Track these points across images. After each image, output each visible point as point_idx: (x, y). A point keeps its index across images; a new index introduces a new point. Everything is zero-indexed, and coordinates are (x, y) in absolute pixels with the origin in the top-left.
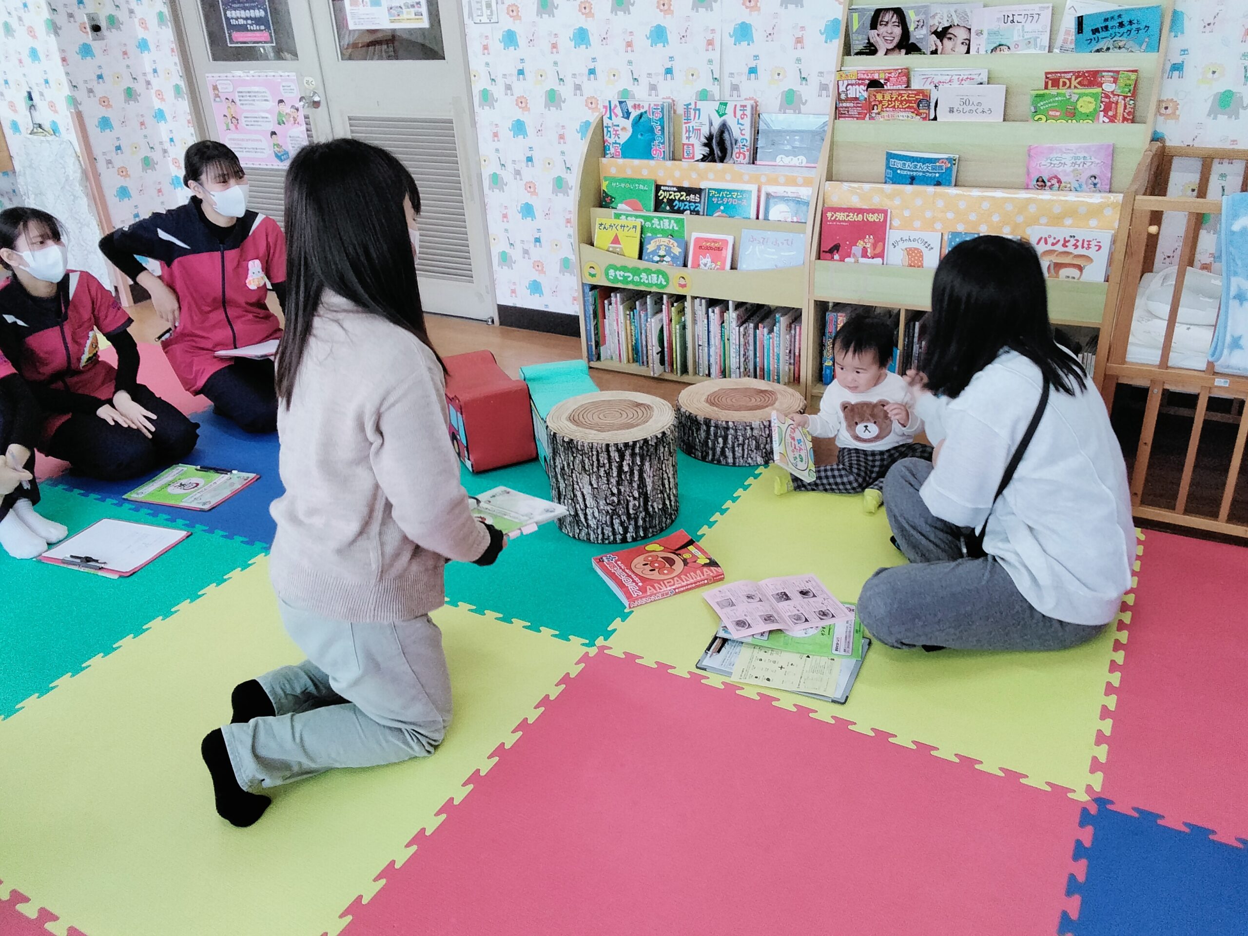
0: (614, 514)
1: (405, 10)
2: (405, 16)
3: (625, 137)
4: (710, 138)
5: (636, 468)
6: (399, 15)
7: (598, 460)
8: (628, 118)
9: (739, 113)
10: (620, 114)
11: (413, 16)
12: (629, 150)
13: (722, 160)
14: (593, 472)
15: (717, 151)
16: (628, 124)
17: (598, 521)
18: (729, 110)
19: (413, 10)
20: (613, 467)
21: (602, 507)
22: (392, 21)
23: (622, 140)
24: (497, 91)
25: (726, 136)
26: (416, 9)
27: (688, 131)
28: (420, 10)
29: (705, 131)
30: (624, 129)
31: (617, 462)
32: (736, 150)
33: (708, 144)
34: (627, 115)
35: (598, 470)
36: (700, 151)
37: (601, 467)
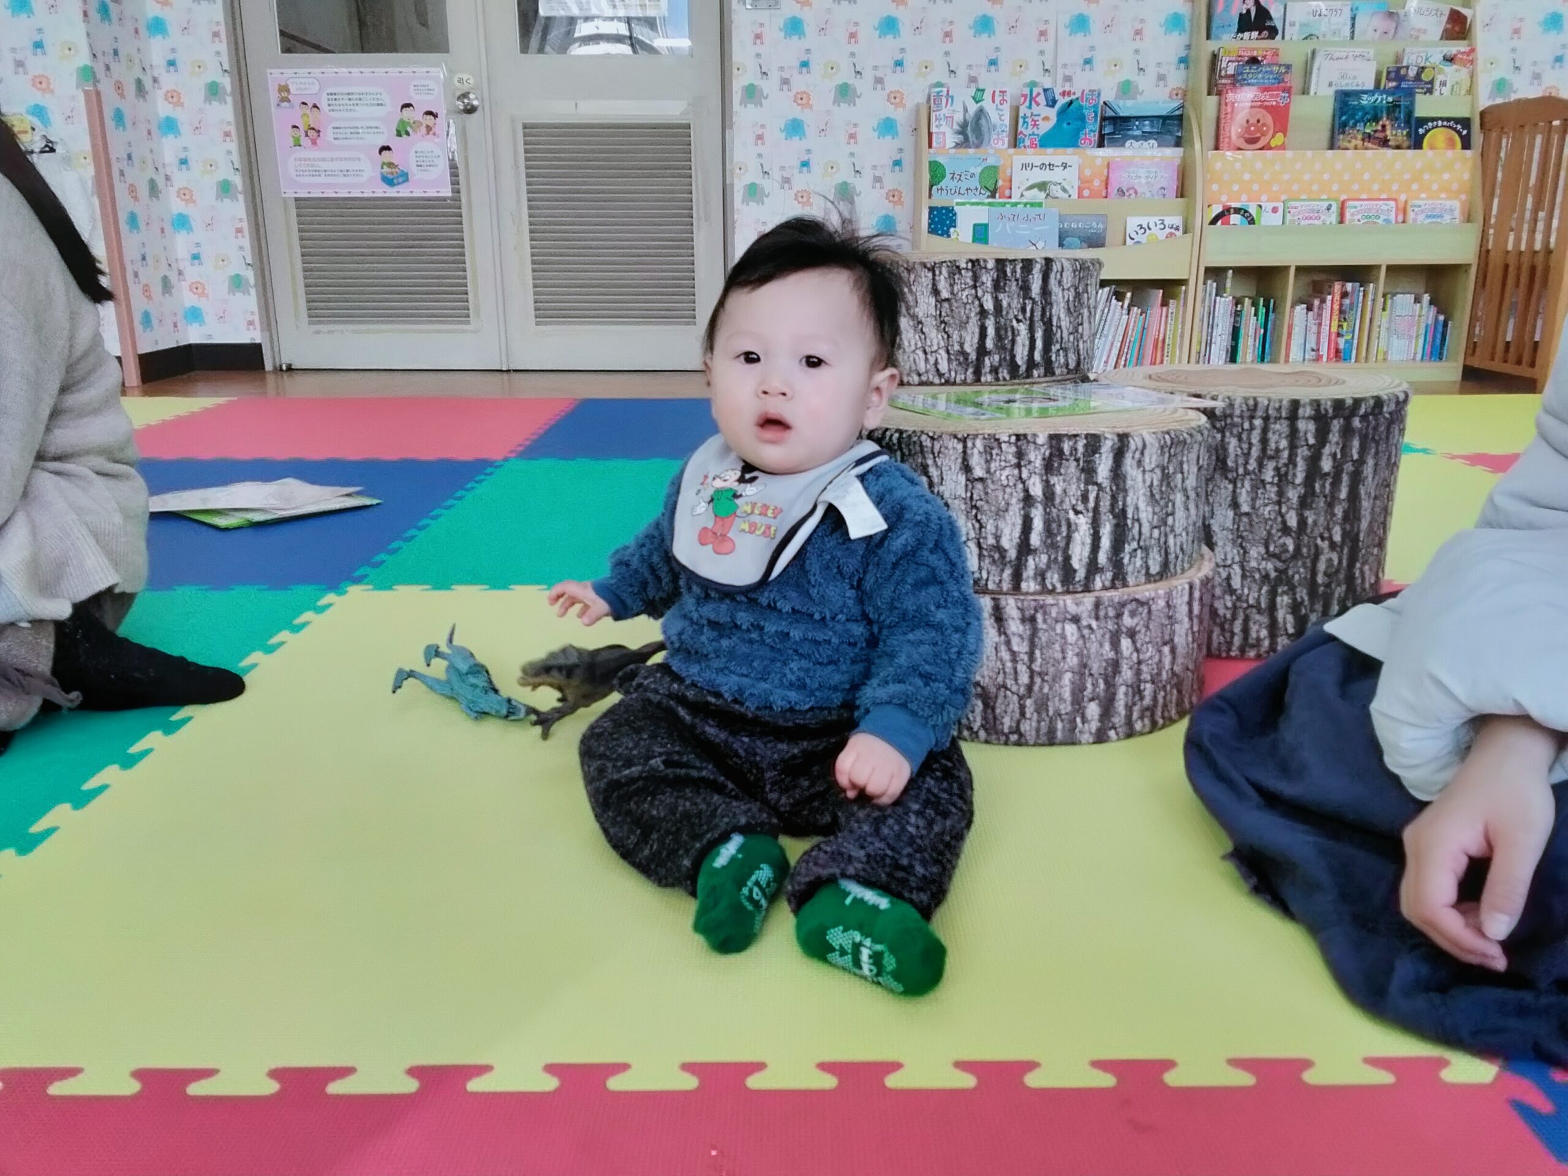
0: (1279, 582)
5: (1349, 467)
7: (1264, 441)
14: (1247, 473)
17: (1239, 599)
20: (1299, 459)
21: (1253, 564)
31: (1310, 447)
35: (1261, 465)
37: (1271, 458)
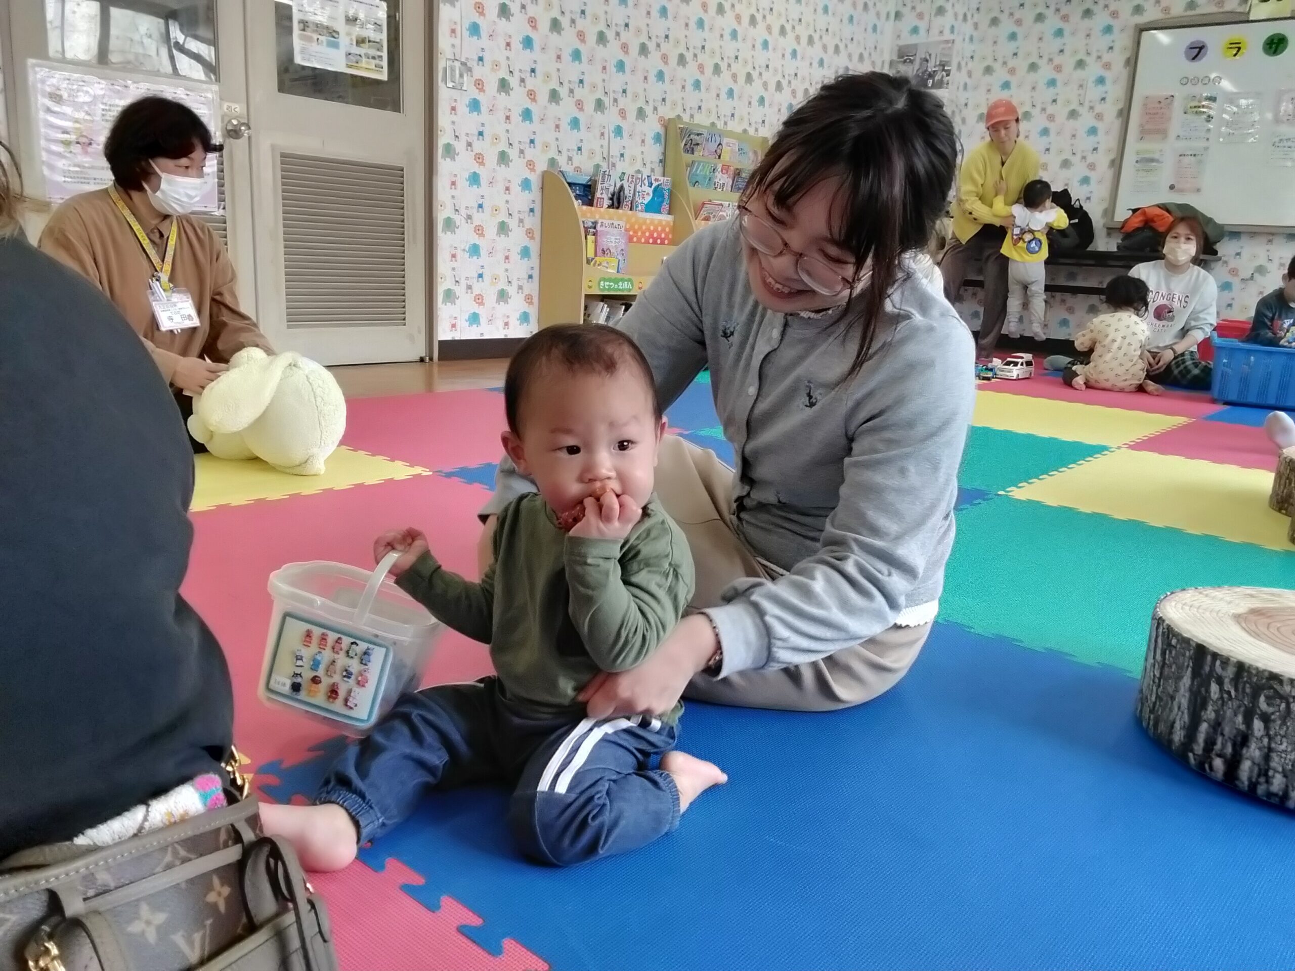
1: (364, 59)
2: (364, 65)
3: (648, 199)
4: (613, 195)
6: (357, 62)
8: (651, 187)
9: (630, 180)
10: (647, 184)
11: (373, 67)
12: (649, 208)
13: (618, 208)
15: (616, 204)
16: (650, 190)
18: (626, 178)
19: (374, 62)
22: (349, 66)
23: (646, 202)
24: (460, 146)
25: (622, 193)
26: (377, 62)
27: (602, 189)
28: (381, 63)
29: (611, 189)
30: (648, 194)
32: (625, 203)
33: (612, 199)
34: (651, 185)
36: (607, 202)
